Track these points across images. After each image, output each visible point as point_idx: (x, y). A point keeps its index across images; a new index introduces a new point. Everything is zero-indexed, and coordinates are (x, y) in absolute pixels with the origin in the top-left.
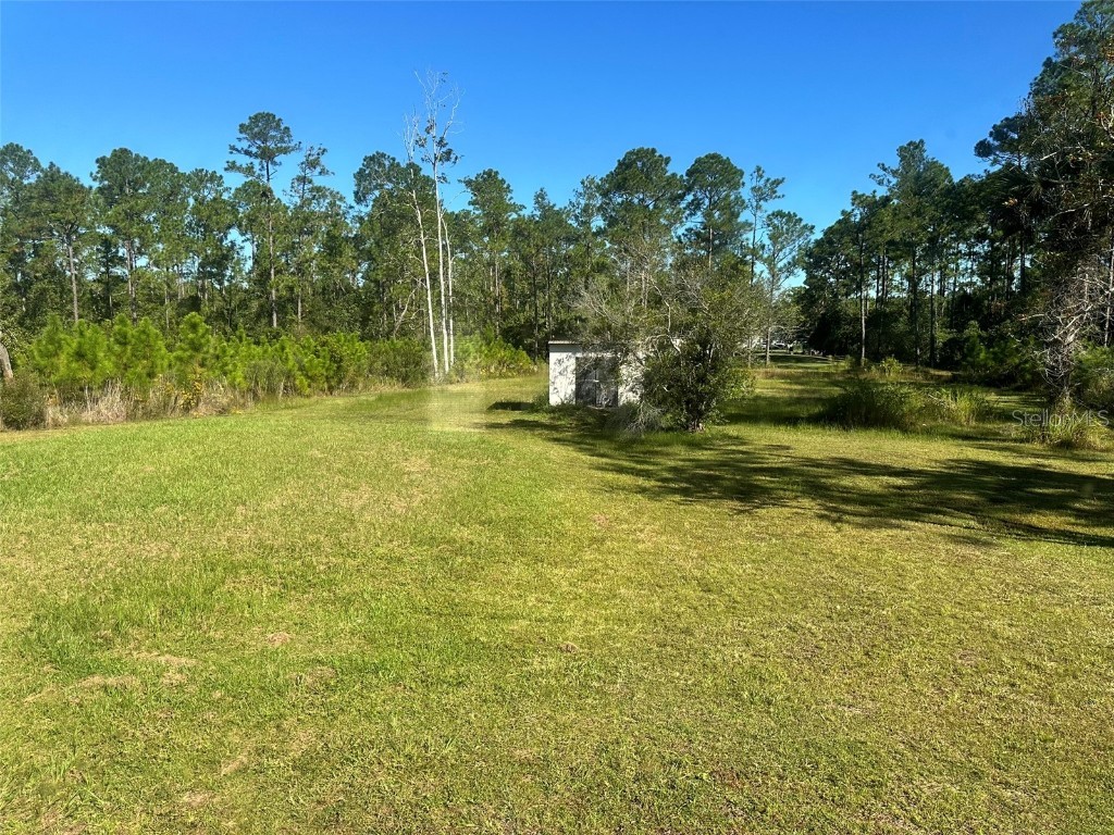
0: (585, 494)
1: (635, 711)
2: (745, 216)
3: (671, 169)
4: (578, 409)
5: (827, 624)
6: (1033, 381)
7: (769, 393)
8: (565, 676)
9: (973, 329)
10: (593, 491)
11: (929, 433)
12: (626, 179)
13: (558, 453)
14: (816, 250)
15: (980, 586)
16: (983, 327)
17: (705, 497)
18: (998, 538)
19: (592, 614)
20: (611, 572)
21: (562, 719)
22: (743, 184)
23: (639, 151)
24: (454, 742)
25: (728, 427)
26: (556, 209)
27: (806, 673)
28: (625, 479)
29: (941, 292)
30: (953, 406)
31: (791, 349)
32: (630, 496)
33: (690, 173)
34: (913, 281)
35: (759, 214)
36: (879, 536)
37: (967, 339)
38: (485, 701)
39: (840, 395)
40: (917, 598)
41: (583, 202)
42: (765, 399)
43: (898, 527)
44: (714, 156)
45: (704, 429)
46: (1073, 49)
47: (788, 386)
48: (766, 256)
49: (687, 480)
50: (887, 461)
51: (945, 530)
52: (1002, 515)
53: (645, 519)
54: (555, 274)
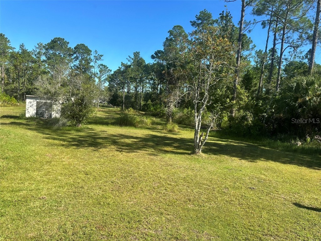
0: (42, 147)
1: (69, 214)
2: (92, 64)
3: (69, 46)
4: (37, 119)
5: (121, 180)
6: (162, 115)
7: (100, 116)
8: (43, 207)
9: (149, 102)
10: (45, 146)
11: (141, 128)
12: (54, 46)
13: (30, 133)
14: (111, 77)
15: (156, 166)
16: (152, 101)
17: (83, 147)
18: (159, 153)
19: (50, 186)
20: (55, 172)
21: (44, 221)
22: (92, 54)
23: (59, 38)
24: (3, 236)
25: (88, 125)
26: (28, 51)
27: (117, 194)
28: (57, 142)
29: (142, 92)
30: (146, 121)
31: (104, 104)
32: (59, 147)
33: (75, 48)
34: (136, 88)
35: (96, 64)
36: (132, 155)
37: (148, 104)
38: (13, 220)
39: (119, 117)
40: (143, 170)
41: (38, 51)
42: (98, 117)
43: (136, 152)
44: (83, 45)
45: (81, 126)
46: (172, 37)
47: (104, 114)
48: (98, 76)
49: (77, 141)
50: (132, 135)
51: (147, 152)
52: (159, 148)
53: (64, 154)
54: (27, 72)
